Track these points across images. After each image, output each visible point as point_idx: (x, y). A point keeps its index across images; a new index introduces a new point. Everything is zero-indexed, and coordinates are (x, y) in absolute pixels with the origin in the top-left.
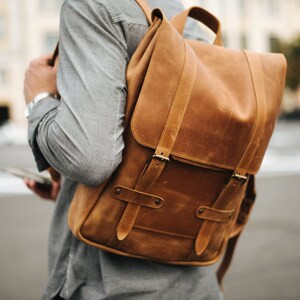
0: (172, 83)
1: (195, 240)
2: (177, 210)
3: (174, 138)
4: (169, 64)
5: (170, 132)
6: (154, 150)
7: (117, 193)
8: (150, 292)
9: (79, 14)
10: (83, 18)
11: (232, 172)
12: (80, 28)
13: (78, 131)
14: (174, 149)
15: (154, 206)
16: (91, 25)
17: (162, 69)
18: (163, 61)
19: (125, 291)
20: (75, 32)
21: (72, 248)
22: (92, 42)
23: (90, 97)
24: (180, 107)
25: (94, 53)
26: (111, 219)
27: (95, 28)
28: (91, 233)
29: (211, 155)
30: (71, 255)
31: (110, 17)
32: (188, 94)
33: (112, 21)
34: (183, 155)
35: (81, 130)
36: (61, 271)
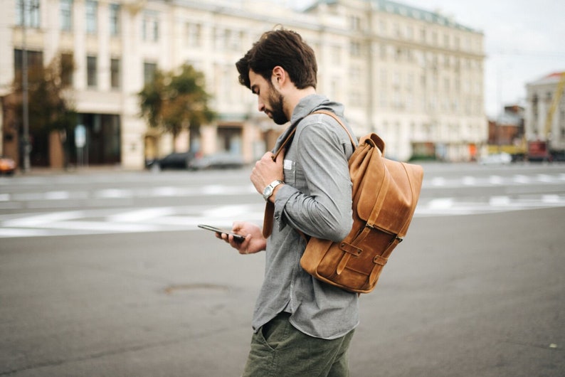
0: (379, 184)
1: (369, 276)
2: (366, 258)
3: (377, 215)
4: (378, 173)
5: (376, 211)
6: (366, 222)
7: (342, 246)
8: (340, 309)
9: (321, 138)
10: (324, 140)
11: (396, 235)
12: (323, 146)
13: (335, 210)
14: (376, 222)
15: (357, 254)
16: (329, 145)
17: (374, 176)
18: (375, 171)
19: (329, 307)
20: (320, 148)
21: (292, 281)
22: (332, 156)
23: (339, 190)
24: (381, 198)
25: (335, 163)
26: (335, 262)
27: (332, 147)
28: (322, 270)
29: (391, 225)
30: (291, 286)
31: (339, 141)
32: (386, 190)
33: (339, 143)
34: (379, 225)
35: (337, 209)
36: (285, 296)
